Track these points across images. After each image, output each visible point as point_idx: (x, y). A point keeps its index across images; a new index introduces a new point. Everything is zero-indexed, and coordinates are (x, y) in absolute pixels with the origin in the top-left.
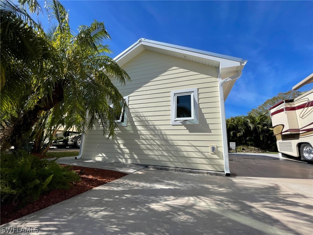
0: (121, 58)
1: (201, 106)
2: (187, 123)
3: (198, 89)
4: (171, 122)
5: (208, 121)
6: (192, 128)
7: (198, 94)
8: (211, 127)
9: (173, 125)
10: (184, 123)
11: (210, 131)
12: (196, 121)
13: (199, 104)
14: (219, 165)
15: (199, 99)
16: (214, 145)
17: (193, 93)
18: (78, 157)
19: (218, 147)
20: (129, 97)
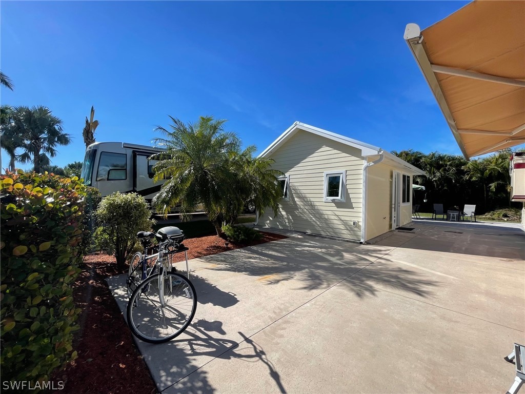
0: (285, 137)
1: (348, 187)
2: (336, 201)
3: (346, 171)
4: (324, 200)
5: (352, 200)
6: (339, 205)
7: (346, 176)
8: (354, 205)
9: (325, 202)
10: (333, 201)
11: (353, 208)
12: (343, 200)
13: (346, 185)
14: (357, 236)
15: (346, 180)
16: (356, 220)
17: (342, 174)
18: (256, 224)
19: (360, 222)
20: (289, 175)
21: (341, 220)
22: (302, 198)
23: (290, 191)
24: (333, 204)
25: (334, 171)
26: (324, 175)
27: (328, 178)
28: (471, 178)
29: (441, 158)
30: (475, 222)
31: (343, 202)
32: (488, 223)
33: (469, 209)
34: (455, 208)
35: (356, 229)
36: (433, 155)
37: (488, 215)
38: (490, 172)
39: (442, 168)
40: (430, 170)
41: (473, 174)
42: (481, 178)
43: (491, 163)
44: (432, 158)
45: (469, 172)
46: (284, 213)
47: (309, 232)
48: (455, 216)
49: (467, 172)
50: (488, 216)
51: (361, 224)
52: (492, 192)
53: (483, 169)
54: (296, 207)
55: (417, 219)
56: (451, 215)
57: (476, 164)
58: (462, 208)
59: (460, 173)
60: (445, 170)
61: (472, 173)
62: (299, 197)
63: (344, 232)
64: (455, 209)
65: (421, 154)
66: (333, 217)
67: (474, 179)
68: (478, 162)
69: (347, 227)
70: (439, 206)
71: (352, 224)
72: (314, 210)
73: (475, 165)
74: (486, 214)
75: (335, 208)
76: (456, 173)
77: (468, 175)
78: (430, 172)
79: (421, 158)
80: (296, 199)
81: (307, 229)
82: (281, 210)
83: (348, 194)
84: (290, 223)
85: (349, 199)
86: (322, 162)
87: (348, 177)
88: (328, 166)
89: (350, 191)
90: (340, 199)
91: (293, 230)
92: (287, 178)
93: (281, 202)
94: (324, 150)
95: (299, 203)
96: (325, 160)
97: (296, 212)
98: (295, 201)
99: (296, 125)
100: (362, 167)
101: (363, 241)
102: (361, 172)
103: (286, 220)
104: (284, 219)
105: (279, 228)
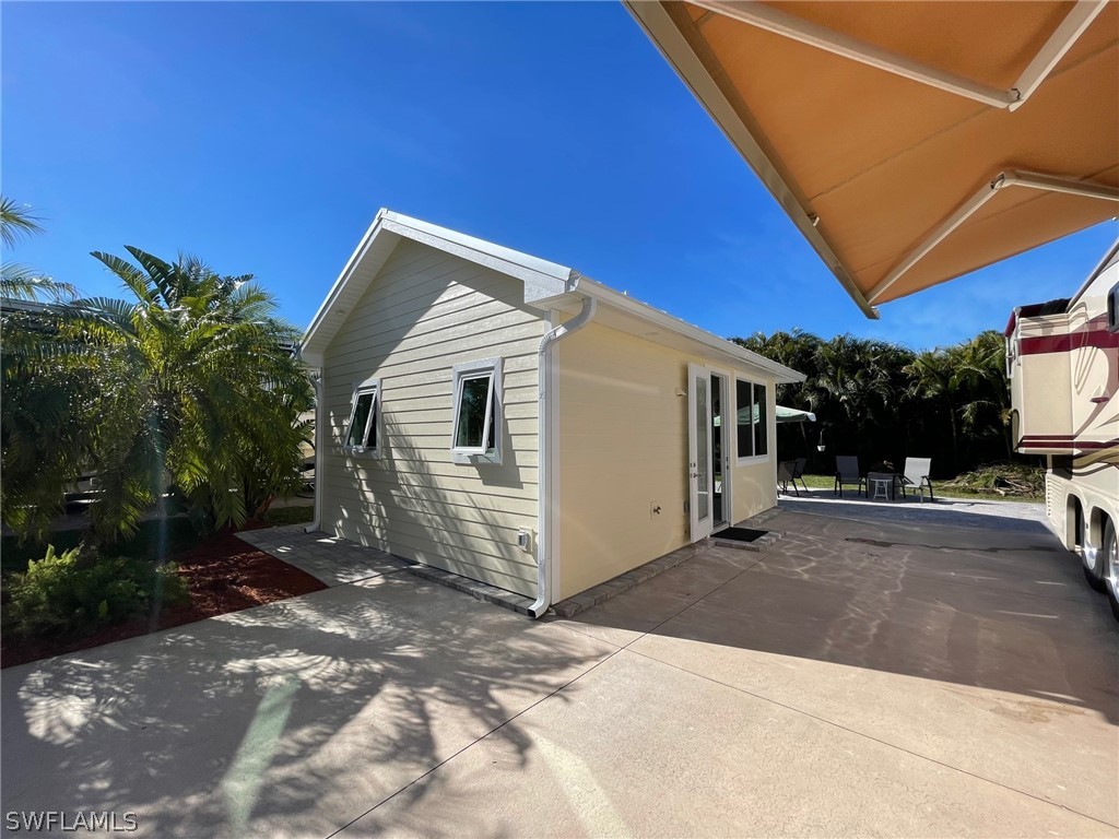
1: (508, 413)
2: (480, 460)
3: (503, 360)
4: (449, 456)
5: (519, 459)
7: (504, 375)
8: (524, 475)
9: (456, 464)
10: (470, 460)
11: (519, 485)
12: (496, 456)
13: (504, 405)
14: (526, 582)
15: (504, 390)
16: (526, 527)
17: (493, 372)
18: (310, 528)
19: (535, 534)
20: (382, 379)
21: (489, 524)
22: (408, 450)
23: (386, 438)
24: (474, 472)
25: (472, 362)
26: (451, 375)
27: (461, 385)
28: (922, 392)
29: (858, 348)
30: (933, 501)
31: (497, 465)
32: (961, 505)
33: (917, 469)
34: (885, 466)
35: (528, 559)
36: (841, 340)
37: (962, 482)
38: (962, 379)
39: (860, 371)
40: (835, 373)
41: (927, 385)
42: (943, 393)
43: (963, 358)
44: (839, 349)
45: (917, 378)
46: (370, 496)
48: (886, 486)
49: (913, 378)
50: (961, 484)
51: (537, 540)
52: (969, 424)
53: (947, 372)
54: (394, 478)
55: (797, 494)
56: (877, 485)
57: (932, 362)
58: (900, 468)
59: (899, 381)
60: (865, 376)
61: (923, 381)
62: (400, 448)
63: (497, 564)
64: (885, 470)
65: (815, 339)
66: (469, 514)
67: (930, 394)
68: (936, 356)
69: (502, 546)
70: (847, 462)
71: (517, 540)
72: (432, 488)
73: (929, 363)
74: (958, 478)
75: (479, 485)
76: (889, 382)
77: (915, 385)
78: (833, 379)
79: (814, 347)
80: (396, 454)
82: (365, 488)
83: (508, 437)
84: (381, 529)
85: (509, 453)
86: (450, 333)
87: (510, 381)
88: (463, 345)
89: (513, 427)
90: (488, 455)
91: (388, 550)
92: (375, 387)
93: (365, 461)
94: (452, 297)
95: (401, 466)
96: (457, 328)
97: (393, 492)
98: (392, 461)
99: (380, 220)
100: (537, 344)
101: (537, 606)
102: (535, 361)
103: (374, 518)
104: (371, 515)
105: (361, 544)
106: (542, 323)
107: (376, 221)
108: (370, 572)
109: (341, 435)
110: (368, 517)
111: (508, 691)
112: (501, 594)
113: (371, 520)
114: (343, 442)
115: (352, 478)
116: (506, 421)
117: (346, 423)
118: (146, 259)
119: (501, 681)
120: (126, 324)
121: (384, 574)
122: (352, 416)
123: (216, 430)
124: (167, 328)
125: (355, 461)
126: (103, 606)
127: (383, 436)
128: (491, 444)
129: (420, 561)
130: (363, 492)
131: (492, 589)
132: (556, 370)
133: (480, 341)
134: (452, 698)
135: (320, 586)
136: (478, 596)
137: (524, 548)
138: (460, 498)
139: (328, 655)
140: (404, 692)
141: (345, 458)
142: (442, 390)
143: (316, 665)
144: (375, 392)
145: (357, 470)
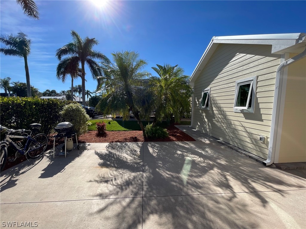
2: (245, 111)
3: (258, 76)
4: (233, 110)
5: (262, 111)
6: (248, 116)
7: (257, 82)
8: (264, 117)
9: (235, 112)
10: (242, 111)
11: (262, 121)
12: (251, 110)
13: (257, 93)
14: (264, 154)
15: (257, 87)
16: (264, 135)
17: (252, 82)
18: (190, 126)
19: (268, 138)
20: (211, 88)
21: (247, 132)
22: (219, 109)
23: (211, 104)
24: (242, 115)
25: (243, 80)
26: (235, 84)
27: (238, 87)
31: (252, 113)
35: (264, 146)
46: (206, 120)
47: (221, 140)
51: (269, 140)
54: (213, 115)
62: (216, 107)
63: (250, 145)
66: (240, 128)
69: (253, 140)
71: (259, 138)
72: (226, 119)
75: (243, 119)
80: (214, 109)
81: (220, 136)
82: (205, 118)
83: (258, 104)
84: (209, 129)
85: (258, 109)
86: (235, 71)
87: (259, 84)
88: (240, 74)
89: (260, 100)
90: (248, 110)
91: (211, 135)
92: (209, 90)
93: (205, 110)
94: (237, 58)
95: (216, 112)
96: (238, 69)
97: (213, 119)
98: (213, 111)
99: (213, 40)
100: (276, 69)
101: (267, 162)
102: (275, 75)
103: (207, 126)
104: (206, 125)
105: (203, 132)
106: (280, 59)
107: (211, 41)
108: (206, 140)
109: (199, 104)
110: (205, 126)
111: (255, 183)
112: (251, 155)
113: (206, 126)
114: (199, 105)
115: (201, 115)
116: (257, 98)
117: (200, 100)
118: (159, 66)
119: (252, 179)
120: (159, 81)
121: (210, 140)
122: (202, 99)
123: (175, 101)
124: (166, 79)
125: (202, 110)
126: (157, 135)
127: (210, 104)
128: (250, 106)
129: (221, 139)
130: (204, 119)
131: (247, 152)
132: (285, 77)
133: (247, 72)
134: (235, 178)
135: (194, 140)
136: (242, 153)
137: (262, 141)
138: (237, 123)
139: (198, 156)
140: (219, 171)
141: (199, 109)
142: (231, 89)
143: (196, 157)
144: (209, 91)
145: (203, 113)
